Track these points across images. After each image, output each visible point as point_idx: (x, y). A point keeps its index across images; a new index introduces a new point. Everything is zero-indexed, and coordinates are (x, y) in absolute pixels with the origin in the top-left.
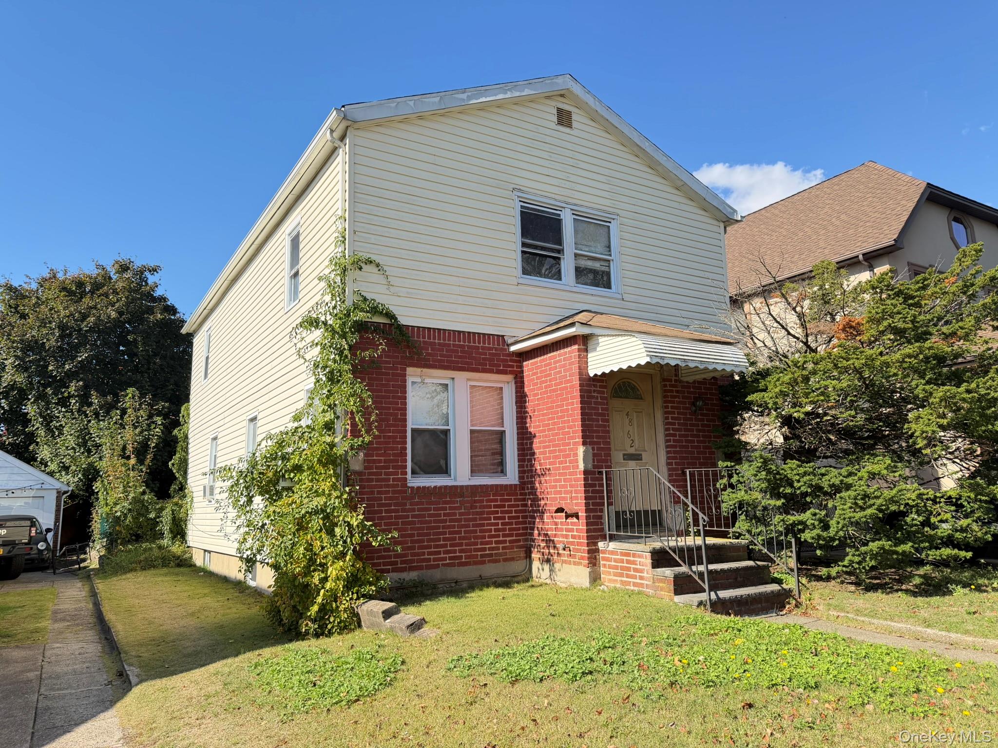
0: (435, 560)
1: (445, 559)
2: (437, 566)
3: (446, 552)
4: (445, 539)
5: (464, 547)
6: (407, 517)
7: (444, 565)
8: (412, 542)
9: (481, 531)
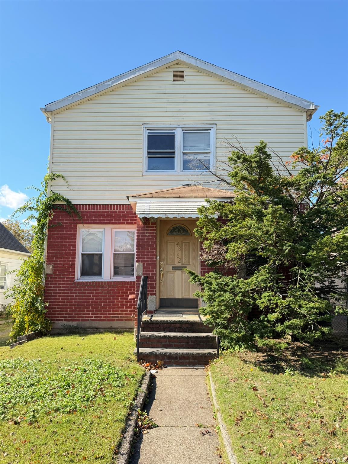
0: (86, 317)
1: (92, 317)
2: (88, 320)
3: (92, 314)
4: (92, 308)
5: (103, 312)
6: (73, 296)
7: (91, 320)
8: (75, 308)
9: (113, 305)
